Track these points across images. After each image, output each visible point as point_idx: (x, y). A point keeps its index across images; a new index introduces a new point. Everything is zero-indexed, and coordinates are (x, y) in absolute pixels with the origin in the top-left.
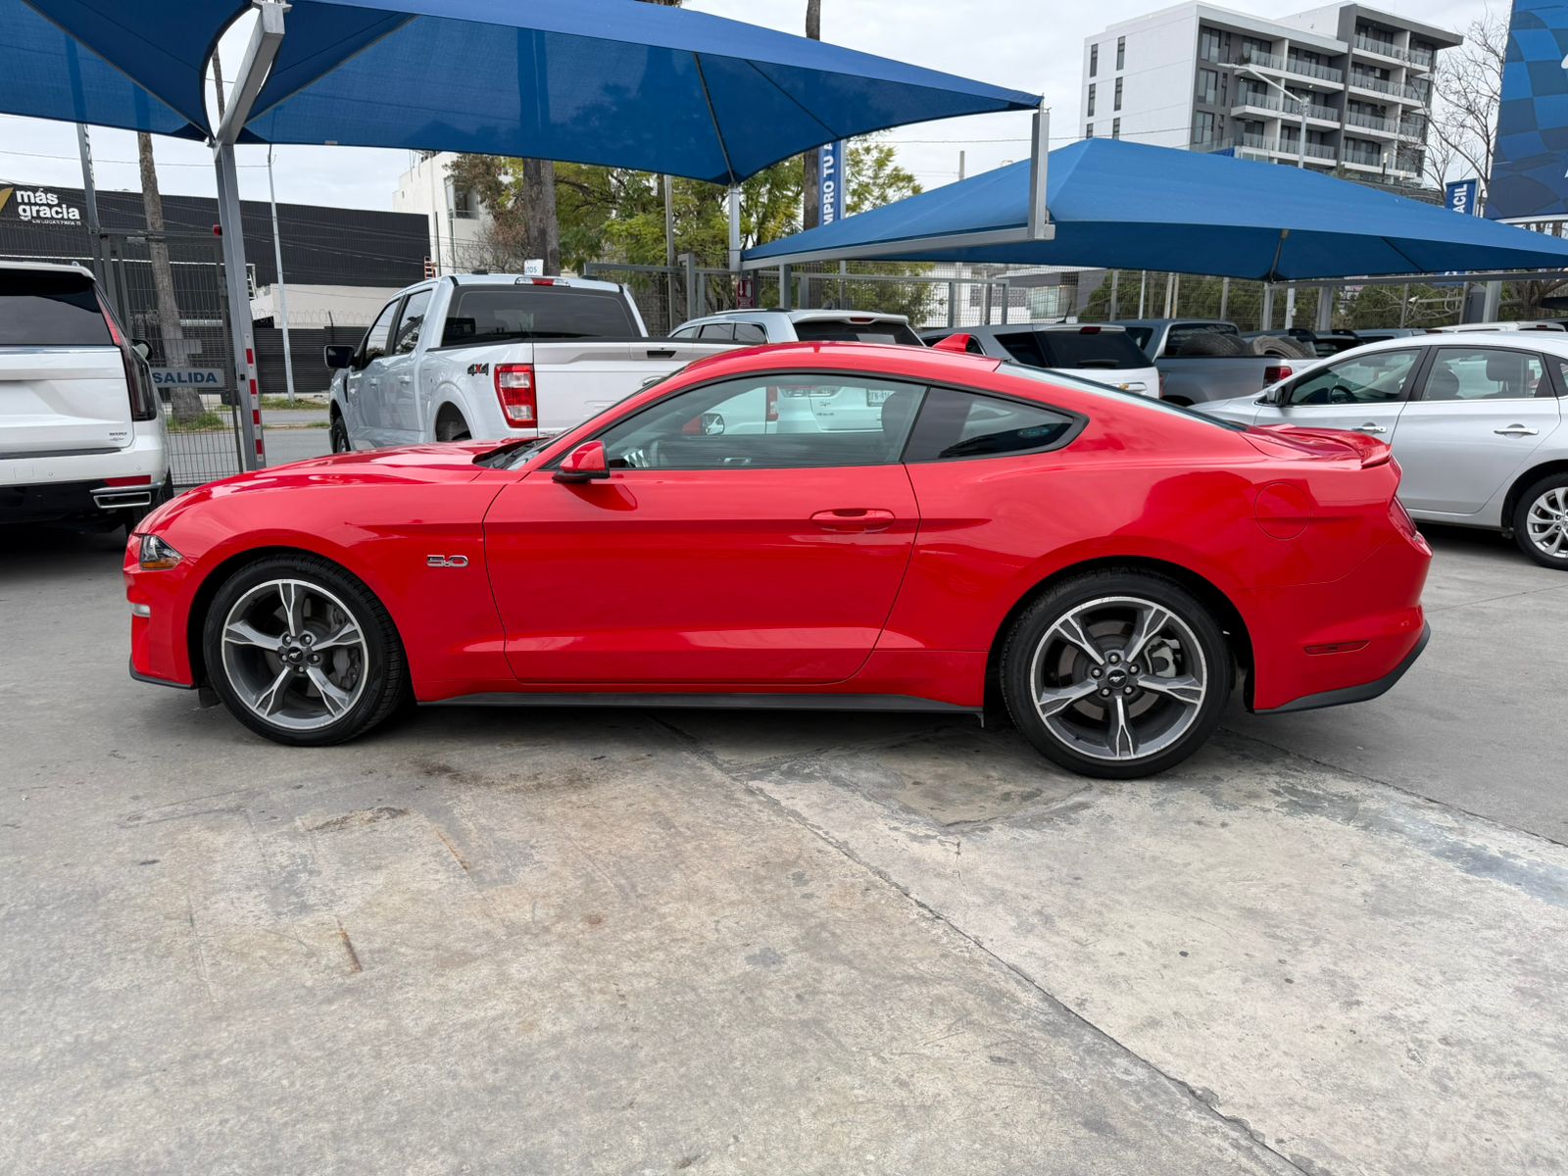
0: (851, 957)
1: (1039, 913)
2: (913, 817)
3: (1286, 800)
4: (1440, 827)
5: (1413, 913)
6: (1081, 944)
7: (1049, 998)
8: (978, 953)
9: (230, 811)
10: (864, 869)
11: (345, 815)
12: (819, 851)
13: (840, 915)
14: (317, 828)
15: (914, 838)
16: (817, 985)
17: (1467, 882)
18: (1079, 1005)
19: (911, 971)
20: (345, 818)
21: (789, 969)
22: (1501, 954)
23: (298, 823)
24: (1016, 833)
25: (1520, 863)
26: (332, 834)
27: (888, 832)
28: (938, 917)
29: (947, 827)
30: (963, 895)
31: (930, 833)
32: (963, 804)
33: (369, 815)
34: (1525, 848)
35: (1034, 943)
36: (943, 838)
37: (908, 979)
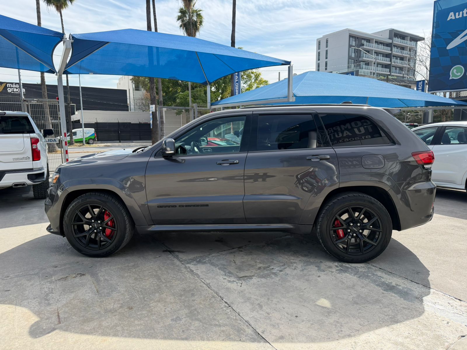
0: (201, 319)
1: (259, 304)
2: (230, 275)
3: (339, 269)
5: (365, 303)
6: (268, 314)
7: (255, 330)
8: (238, 317)
9: (34, 274)
10: (212, 292)
11: (67, 275)
12: (201, 286)
13: (201, 306)
14: (58, 280)
15: (229, 281)
16: (189, 327)
17: (383, 294)
18: (262, 332)
19: (217, 323)
20: (67, 277)
21: (182, 323)
23: (53, 278)
24: (259, 280)
26: (62, 282)
27: (223, 280)
28: (230, 306)
29: (240, 278)
30: (239, 299)
31: (234, 280)
32: (247, 271)
33: (74, 276)
34: (403, 283)
35: (255, 314)
36: (238, 282)
37: (216, 325)
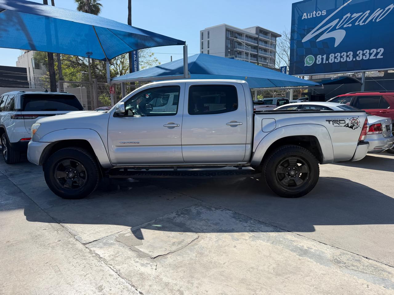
3: (251, 235)
4: (292, 241)
5: (287, 274)
12: (109, 275)
15: (142, 265)
17: (300, 260)
22: (311, 286)
25: (312, 250)
27: (135, 264)
31: (148, 262)
34: (313, 245)
36: (152, 264)
